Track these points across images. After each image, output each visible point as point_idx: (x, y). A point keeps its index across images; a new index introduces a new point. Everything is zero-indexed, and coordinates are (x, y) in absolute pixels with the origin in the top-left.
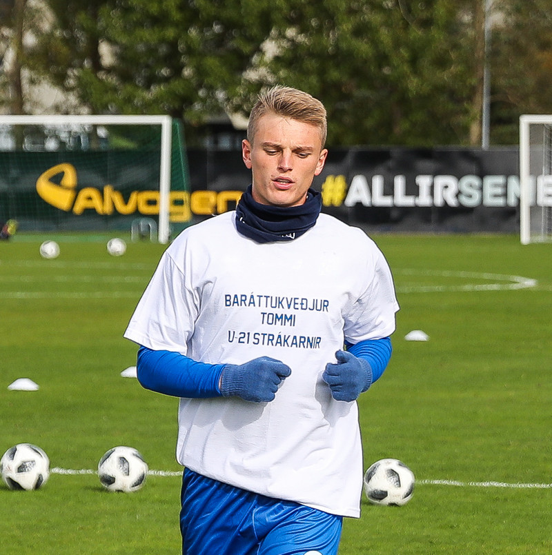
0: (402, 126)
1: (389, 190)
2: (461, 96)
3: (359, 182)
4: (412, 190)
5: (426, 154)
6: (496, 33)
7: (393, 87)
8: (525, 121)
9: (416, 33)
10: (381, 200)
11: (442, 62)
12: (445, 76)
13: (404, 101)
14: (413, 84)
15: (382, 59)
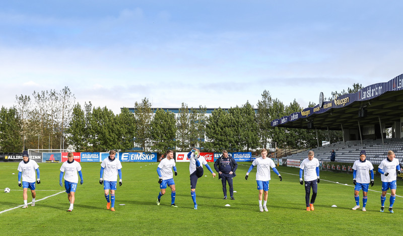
0: (14, 150)
1: (13, 157)
2: (21, 147)
3: (9, 156)
4: (16, 157)
5: (17, 153)
6: (25, 140)
7: (13, 146)
8: (28, 150)
9: (16, 140)
10: (12, 158)
11: (19, 143)
12: (20, 145)
13: (15, 148)
14: (16, 145)
15: (12, 143)
